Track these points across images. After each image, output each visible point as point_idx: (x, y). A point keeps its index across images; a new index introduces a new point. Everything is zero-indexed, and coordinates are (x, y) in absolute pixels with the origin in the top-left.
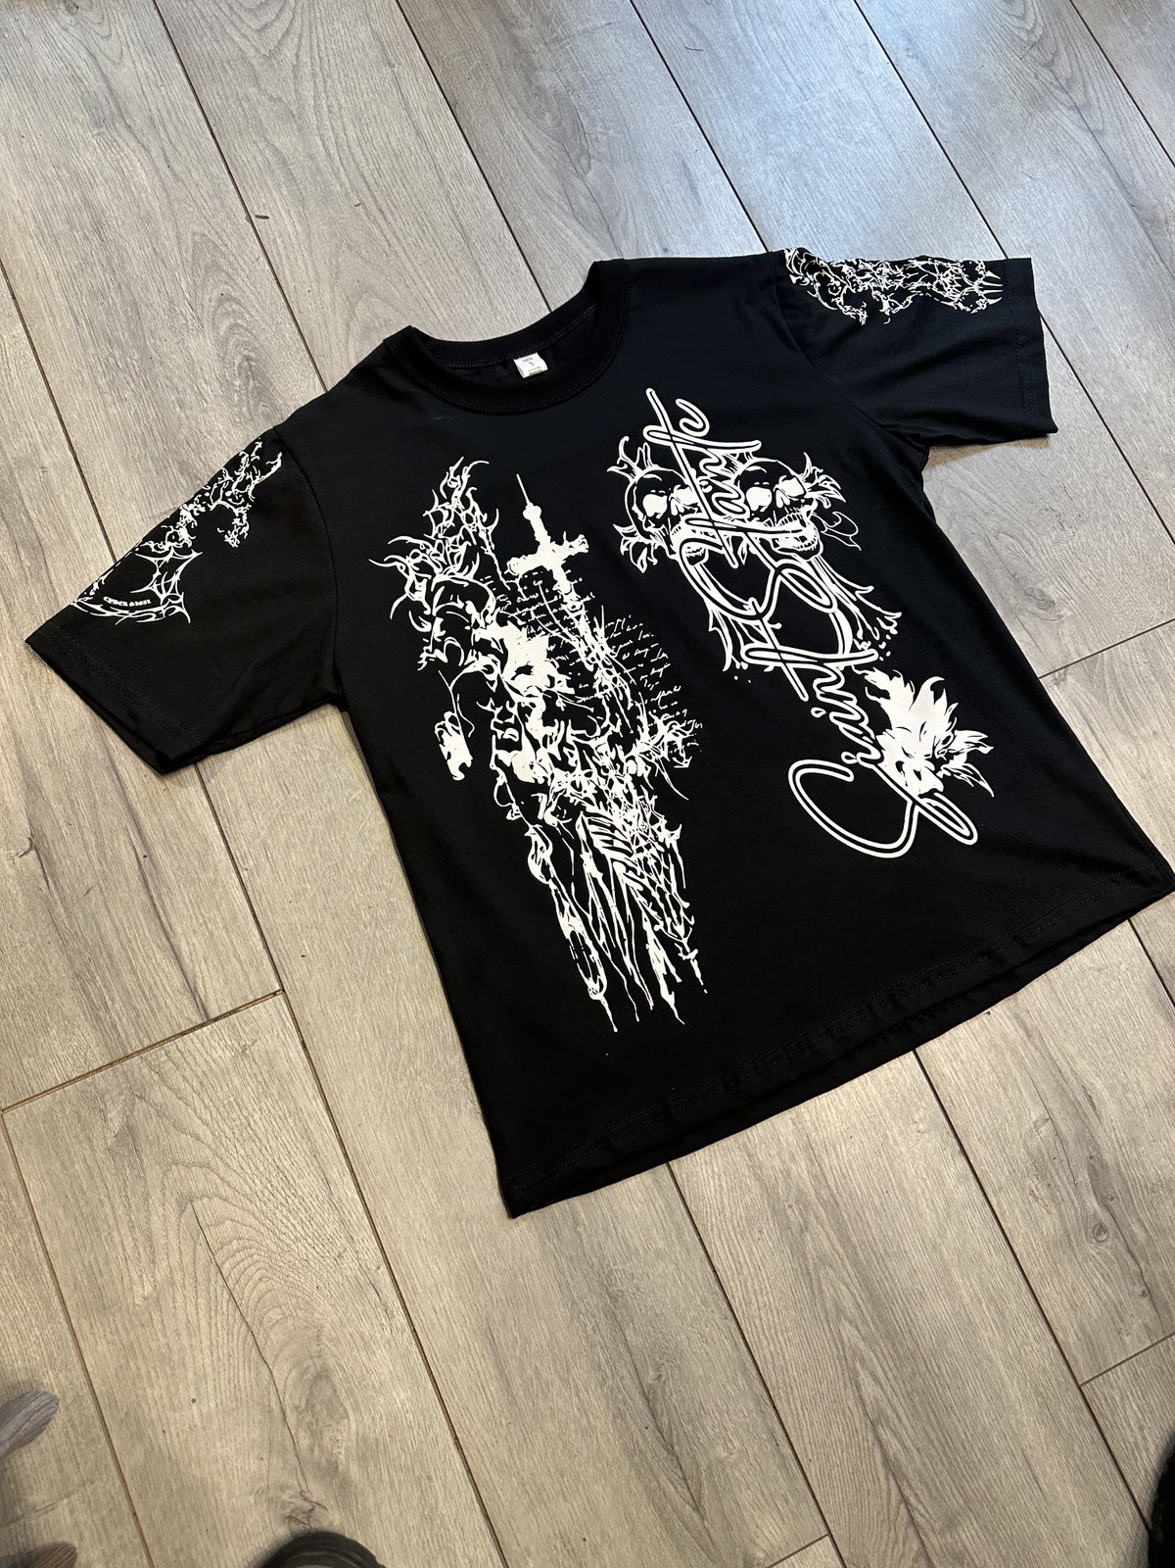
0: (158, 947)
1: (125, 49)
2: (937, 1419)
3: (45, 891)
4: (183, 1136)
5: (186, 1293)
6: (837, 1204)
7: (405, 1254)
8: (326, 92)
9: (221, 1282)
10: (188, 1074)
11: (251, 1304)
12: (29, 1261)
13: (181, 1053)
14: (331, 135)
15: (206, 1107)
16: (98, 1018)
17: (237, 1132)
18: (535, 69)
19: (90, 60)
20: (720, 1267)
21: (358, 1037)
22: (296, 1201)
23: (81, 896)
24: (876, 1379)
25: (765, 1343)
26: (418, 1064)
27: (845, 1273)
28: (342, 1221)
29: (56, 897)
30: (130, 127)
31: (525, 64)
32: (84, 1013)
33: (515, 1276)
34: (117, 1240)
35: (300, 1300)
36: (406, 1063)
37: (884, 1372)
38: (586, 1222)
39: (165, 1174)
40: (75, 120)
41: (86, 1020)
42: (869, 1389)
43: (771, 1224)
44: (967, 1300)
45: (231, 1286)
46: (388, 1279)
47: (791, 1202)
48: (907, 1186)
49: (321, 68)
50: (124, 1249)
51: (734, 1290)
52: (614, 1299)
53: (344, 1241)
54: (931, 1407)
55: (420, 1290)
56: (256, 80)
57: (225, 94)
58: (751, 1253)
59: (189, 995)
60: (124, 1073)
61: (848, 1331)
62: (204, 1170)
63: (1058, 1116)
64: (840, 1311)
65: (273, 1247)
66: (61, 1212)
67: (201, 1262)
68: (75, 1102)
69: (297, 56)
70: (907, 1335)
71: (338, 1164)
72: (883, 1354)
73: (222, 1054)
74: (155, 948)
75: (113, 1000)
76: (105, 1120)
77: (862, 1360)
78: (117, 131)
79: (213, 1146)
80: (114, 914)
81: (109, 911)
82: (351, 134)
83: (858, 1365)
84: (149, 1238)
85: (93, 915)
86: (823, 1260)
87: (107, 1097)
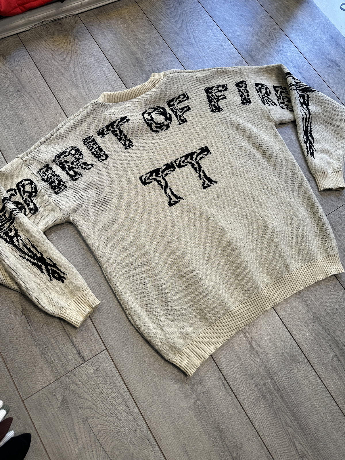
0: (66, 340)
1: (22, 69)
2: (320, 453)
3: (29, 328)
4: (81, 399)
5: (89, 451)
6: (281, 391)
7: (156, 428)
8: (84, 77)
9: (99, 445)
10: (81, 379)
11: (110, 451)
12: (38, 449)
13: (78, 373)
14: (87, 89)
15: (88, 389)
16: (50, 366)
17: (98, 395)
18: (143, 66)
19: (12, 73)
20: (250, 416)
21: (132, 361)
22: (120, 415)
23: (40, 328)
24: (300, 444)
25: (267, 437)
26: (151, 367)
27: (286, 412)
28: (134, 419)
29: (33, 329)
30: (26, 92)
31: (140, 65)
32: (46, 365)
33: (190, 429)
34: (65, 437)
35: (125, 447)
36: (147, 367)
37: (303, 441)
38: (208, 408)
39: (77, 413)
40: (10, 91)
41: (47, 367)
42: (299, 447)
43: (263, 400)
44: (322, 415)
45: (103, 446)
46: (151, 435)
47: (268, 392)
48: (299, 382)
49: (82, 70)
50: (68, 440)
51: (255, 422)
52: (221, 431)
53: (136, 426)
54: (317, 450)
55: (162, 438)
56: (63, 75)
57: (54, 80)
58: (258, 410)
59: (78, 354)
60: (61, 382)
61: (290, 430)
62: (90, 409)
63: (338, 354)
64: (287, 424)
65: (114, 431)
66: (46, 430)
67: (92, 439)
68: (46, 393)
69: (74, 67)
70: (307, 428)
71: (131, 401)
72: (301, 435)
73: (91, 371)
74: (65, 341)
75: (54, 360)
76: (56, 398)
77: (295, 438)
78: (23, 93)
79: (91, 401)
80: (51, 332)
81: (50, 331)
82: (93, 88)
83: (294, 440)
84: (75, 434)
85: (45, 333)
86: (280, 409)
87: (56, 390)
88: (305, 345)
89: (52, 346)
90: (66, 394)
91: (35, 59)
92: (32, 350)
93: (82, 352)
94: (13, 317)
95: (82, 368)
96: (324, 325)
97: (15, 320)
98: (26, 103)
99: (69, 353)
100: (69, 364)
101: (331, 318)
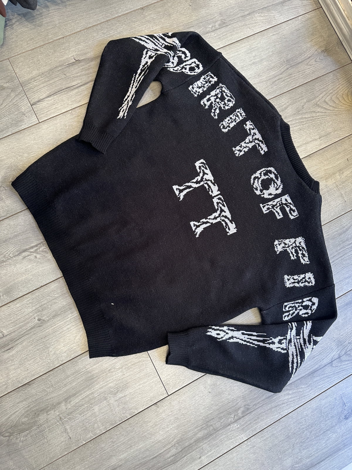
88: (18, 305)
89: (48, 81)
90: (8, 89)
91: (325, 77)
92: (47, 66)
93: (40, 104)
94: (75, 53)
95: (27, 102)
96: (34, 330)
97: (72, 55)
98: (276, 68)
99: (40, 93)
100: (32, 93)
101: (40, 338)
